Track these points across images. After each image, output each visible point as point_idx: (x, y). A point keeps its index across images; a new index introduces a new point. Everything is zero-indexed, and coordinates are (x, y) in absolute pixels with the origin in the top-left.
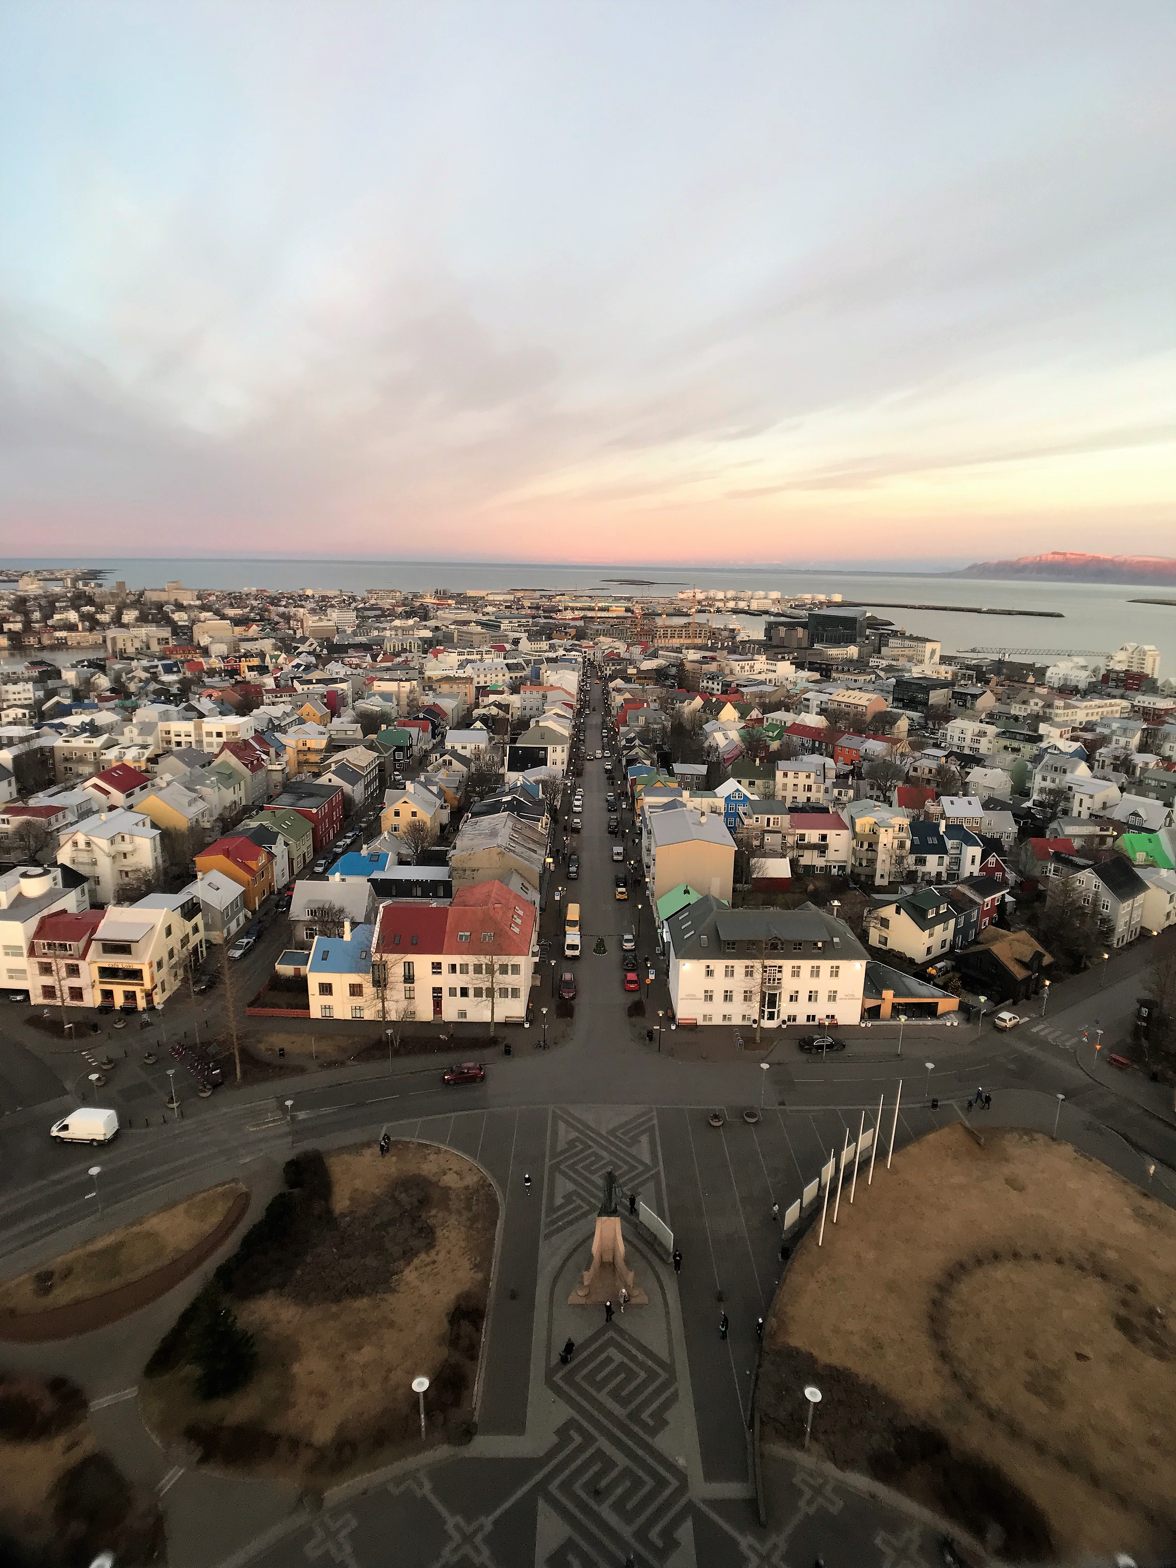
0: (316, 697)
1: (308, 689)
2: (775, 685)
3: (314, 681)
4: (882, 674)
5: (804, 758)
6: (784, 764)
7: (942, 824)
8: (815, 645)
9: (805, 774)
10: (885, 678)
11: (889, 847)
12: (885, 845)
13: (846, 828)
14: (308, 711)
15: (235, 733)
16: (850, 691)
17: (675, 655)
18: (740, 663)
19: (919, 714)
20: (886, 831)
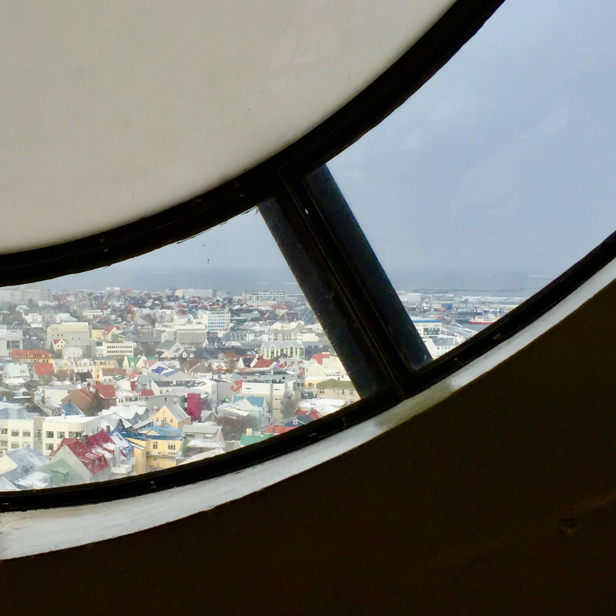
0: (175, 400)
1: (167, 391)
3: (175, 383)
14: (165, 416)
15: (79, 434)
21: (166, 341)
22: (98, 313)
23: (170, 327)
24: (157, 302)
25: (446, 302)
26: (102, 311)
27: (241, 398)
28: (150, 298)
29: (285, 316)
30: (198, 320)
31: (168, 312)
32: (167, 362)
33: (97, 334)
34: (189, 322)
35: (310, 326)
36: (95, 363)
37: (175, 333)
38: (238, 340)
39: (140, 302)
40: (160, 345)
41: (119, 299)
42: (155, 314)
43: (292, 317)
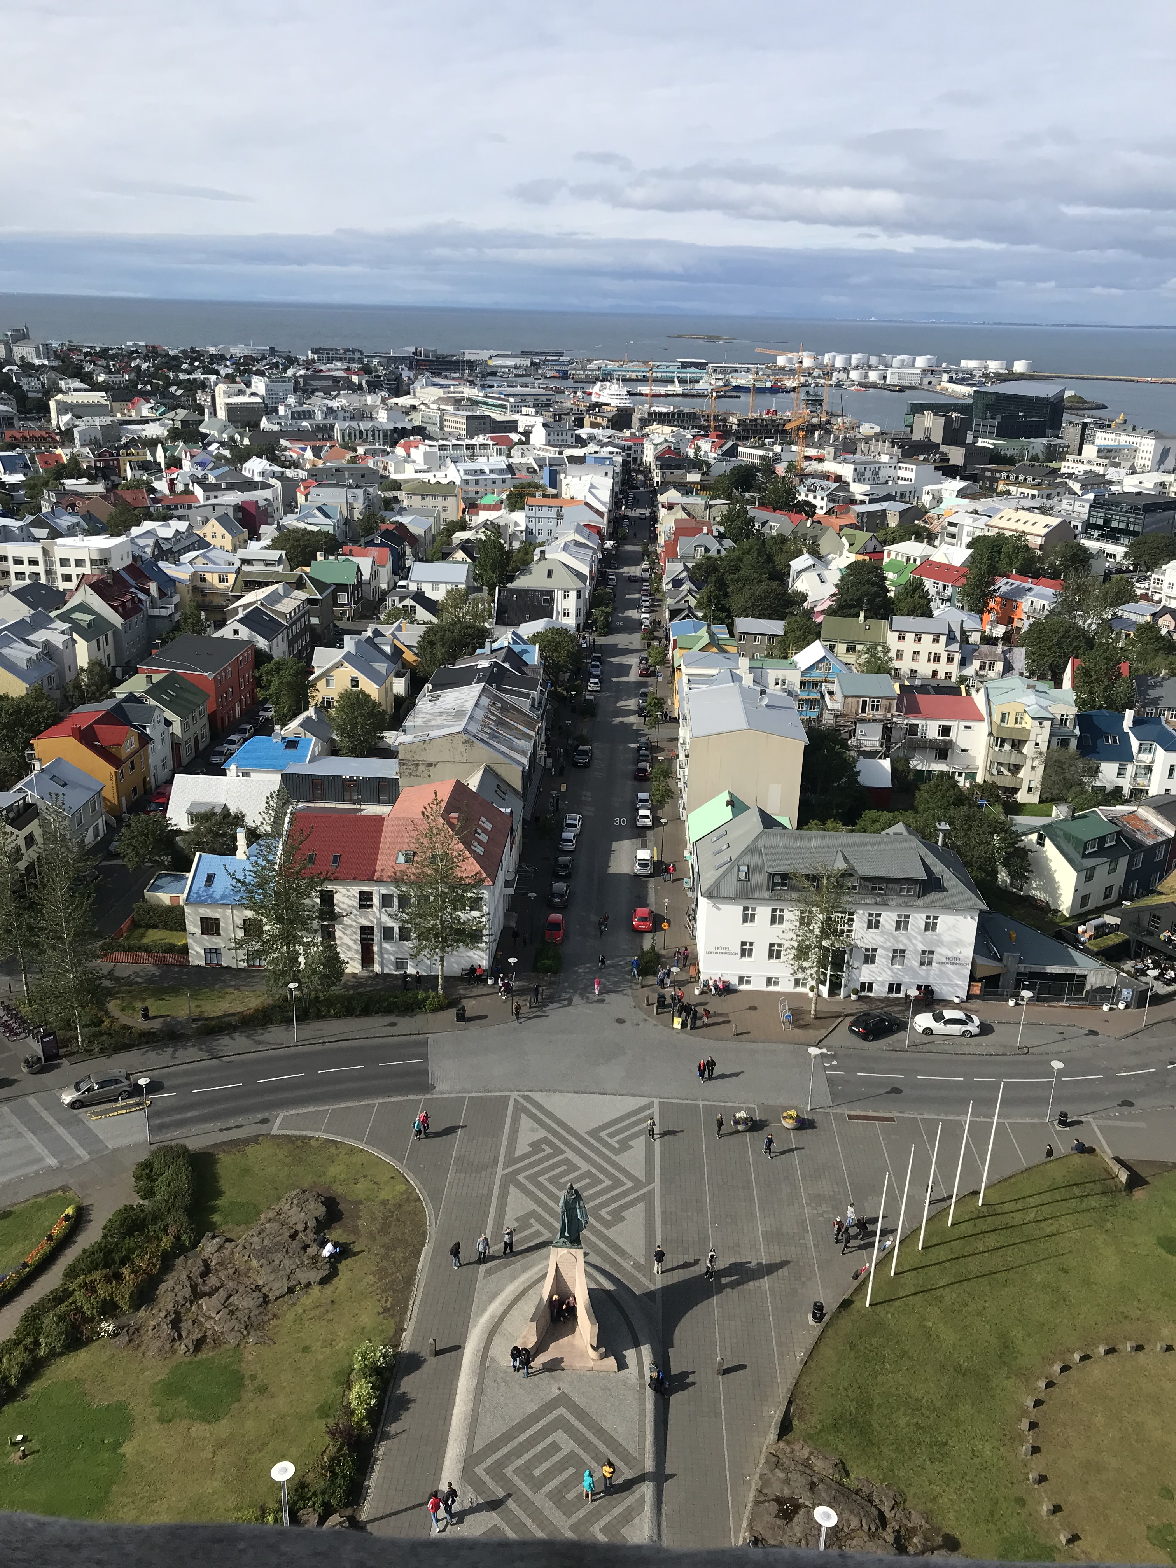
0: (227, 510)
1: (215, 497)
2: (908, 502)
3: (223, 486)
4: (1076, 487)
5: (936, 613)
6: (900, 621)
7: (1129, 715)
8: (980, 440)
9: (931, 636)
10: (1080, 493)
11: (1044, 747)
12: (1037, 744)
13: (981, 719)
14: (214, 530)
15: (104, 562)
16: (1021, 512)
17: (761, 453)
18: (858, 467)
19: (1125, 549)
20: (1041, 724)
22: (119, 378)
24: (196, 364)
26: (124, 376)
27: (310, 507)
28: (187, 357)
29: (364, 384)
30: (253, 390)
31: (213, 378)
33: (119, 408)
34: (241, 392)
35: (395, 400)
36: (118, 454)
38: (305, 418)
39: (174, 363)
40: (203, 424)
41: (146, 358)
42: (195, 379)
43: (374, 386)
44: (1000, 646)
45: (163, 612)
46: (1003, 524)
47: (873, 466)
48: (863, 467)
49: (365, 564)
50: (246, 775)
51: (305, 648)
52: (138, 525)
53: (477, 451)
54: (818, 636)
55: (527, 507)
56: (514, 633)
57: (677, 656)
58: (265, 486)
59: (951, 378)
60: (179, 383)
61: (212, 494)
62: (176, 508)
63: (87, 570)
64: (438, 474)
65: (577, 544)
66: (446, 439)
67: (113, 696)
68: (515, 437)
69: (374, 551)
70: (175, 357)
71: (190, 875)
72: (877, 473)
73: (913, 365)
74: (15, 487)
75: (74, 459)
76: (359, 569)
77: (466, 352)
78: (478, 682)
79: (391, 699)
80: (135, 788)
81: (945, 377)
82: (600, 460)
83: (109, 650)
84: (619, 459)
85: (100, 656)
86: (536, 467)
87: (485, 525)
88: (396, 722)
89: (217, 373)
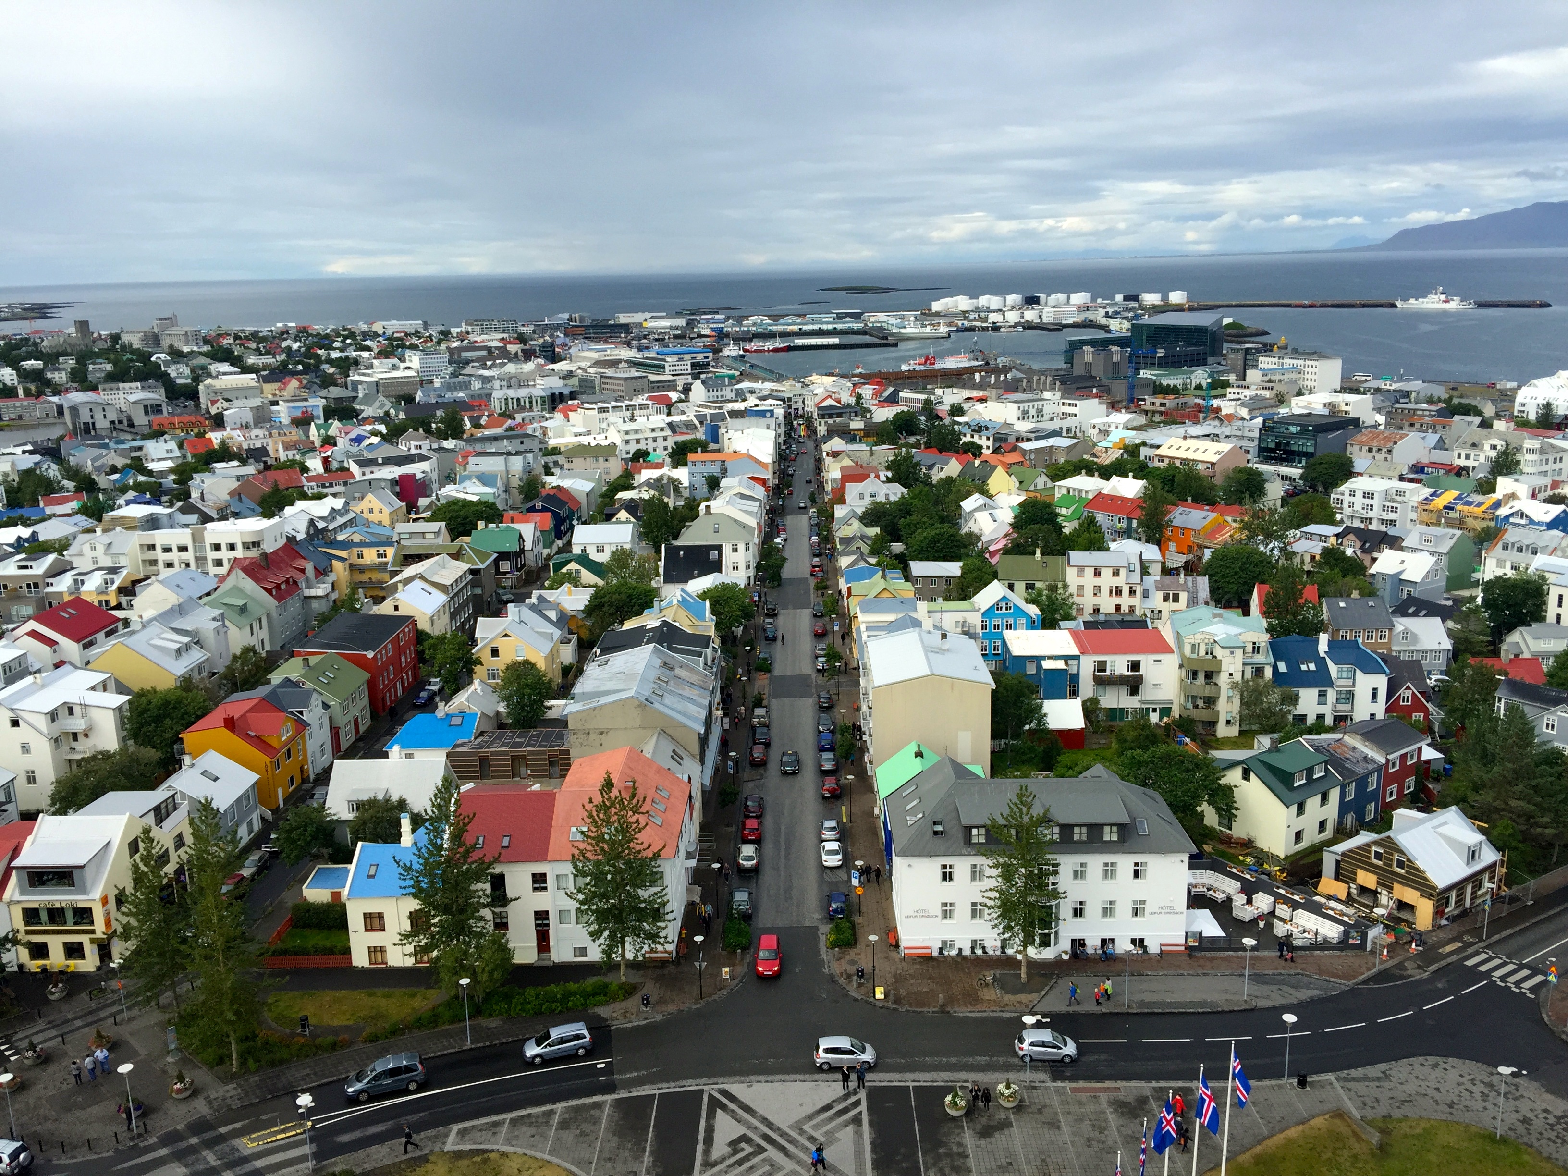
0: (383, 484)
1: (372, 473)
2: (1074, 437)
3: (380, 461)
4: (1244, 412)
5: (1113, 546)
6: (1077, 557)
7: (1323, 640)
8: (1142, 372)
9: (1111, 571)
10: (1248, 417)
11: (1238, 677)
12: (1231, 675)
13: (1168, 650)
14: (370, 506)
15: (256, 544)
16: (1188, 440)
17: (923, 397)
18: (1021, 405)
19: (1301, 471)
20: (1232, 653)
21: (366, 395)
22: (269, 360)
23: (369, 375)
24: (348, 341)
25: (715, 326)
26: (274, 357)
27: (469, 478)
28: (339, 336)
29: (520, 353)
30: (407, 364)
31: (365, 354)
32: (368, 428)
33: (270, 389)
34: (394, 367)
35: (551, 366)
36: (270, 435)
37: (377, 383)
38: (461, 389)
39: (325, 341)
40: (358, 400)
41: (296, 339)
42: (347, 357)
43: (528, 355)
44: (1182, 576)
45: (320, 592)
46: (1173, 453)
47: (1036, 404)
48: (1026, 405)
49: (528, 530)
50: (409, 756)
51: (468, 620)
52: (292, 504)
53: (637, 412)
54: (995, 576)
55: (689, 463)
56: (683, 590)
57: (854, 606)
58: (422, 458)
59: (1107, 313)
60: (330, 362)
61: (367, 470)
62: (331, 485)
63: (239, 553)
64: (598, 437)
65: (743, 496)
66: (604, 402)
67: (268, 682)
68: (674, 396)
69: (537, 516)
70: (327, 336)
71: (352, 867)
72: (1042, 410)
73: (1068, 303)
74: (163, 474)
75: (223, 443)
76: (521, 536)
77: (621, 315)
78: (647, 643)
79: (557, 668)
80: (292, 778)
81: (1102, 312)
82: (762, 414)
83: (264, 634)
84: (780, 412)
85: (253, 641)
86: (697, 424)
87: (648, 483)
88: (564, 691)
89: (368, 349)
